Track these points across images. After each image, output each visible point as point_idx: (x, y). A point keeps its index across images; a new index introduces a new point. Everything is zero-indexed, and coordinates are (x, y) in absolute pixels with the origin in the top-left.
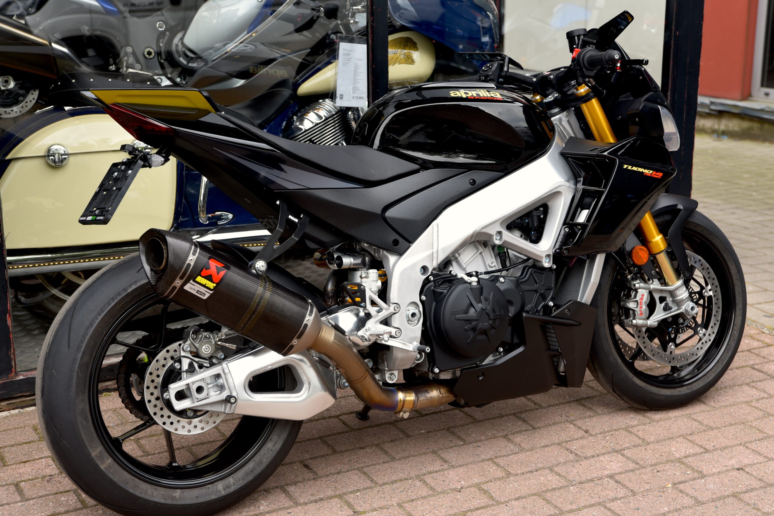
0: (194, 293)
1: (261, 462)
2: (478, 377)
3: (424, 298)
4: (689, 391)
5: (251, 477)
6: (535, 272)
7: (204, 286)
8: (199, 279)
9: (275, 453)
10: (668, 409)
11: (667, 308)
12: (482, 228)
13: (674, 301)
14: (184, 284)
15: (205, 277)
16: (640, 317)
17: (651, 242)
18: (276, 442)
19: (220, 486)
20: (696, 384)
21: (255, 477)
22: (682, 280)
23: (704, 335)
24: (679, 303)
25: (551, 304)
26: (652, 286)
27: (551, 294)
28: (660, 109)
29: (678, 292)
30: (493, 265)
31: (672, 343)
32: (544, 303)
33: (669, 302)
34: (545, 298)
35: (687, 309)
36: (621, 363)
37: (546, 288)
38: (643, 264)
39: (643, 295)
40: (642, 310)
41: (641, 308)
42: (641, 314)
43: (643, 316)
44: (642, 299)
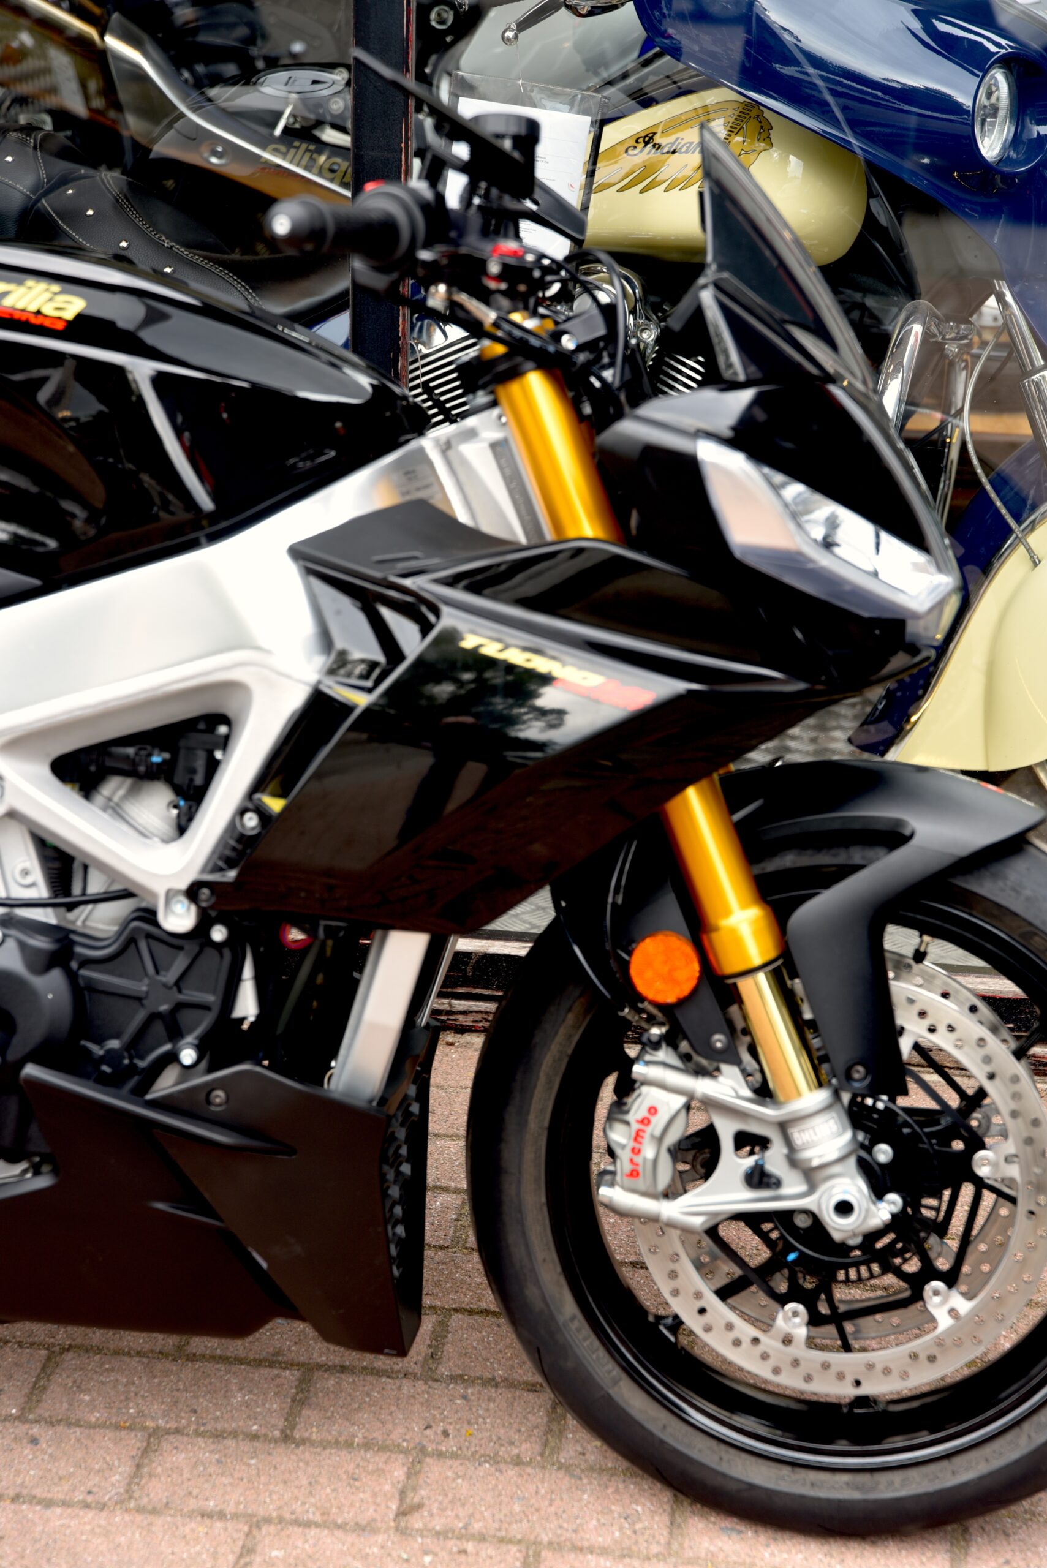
4: (856, 1495)
6: (148, 936)
11: (758, 1179)
13: (793, 1161)
16: (628, 1181)
17: (716, 929)
20: (897, 1477)
22: (822, 1096)
23: (952, 1312)
24: (812, 1176)
25: (188, 1056)
26: (703, 1086)
27: (205, 1022)
28: (709, 453)
29: (799, 1136)
30: (29, 880)
31: (800, 1308)
32: (168, 1047)
33: (774, 1160)
34: (175, 1034)
35: (822, 1204)
36: (573, 1318)
37: (182, 997)
38: (671, 999)
39: (653, 1110)
40: (638, 1159)
41: (636, 1151)
42: (634, 1174)
43: (641, 1183)
44: (645, 1121)
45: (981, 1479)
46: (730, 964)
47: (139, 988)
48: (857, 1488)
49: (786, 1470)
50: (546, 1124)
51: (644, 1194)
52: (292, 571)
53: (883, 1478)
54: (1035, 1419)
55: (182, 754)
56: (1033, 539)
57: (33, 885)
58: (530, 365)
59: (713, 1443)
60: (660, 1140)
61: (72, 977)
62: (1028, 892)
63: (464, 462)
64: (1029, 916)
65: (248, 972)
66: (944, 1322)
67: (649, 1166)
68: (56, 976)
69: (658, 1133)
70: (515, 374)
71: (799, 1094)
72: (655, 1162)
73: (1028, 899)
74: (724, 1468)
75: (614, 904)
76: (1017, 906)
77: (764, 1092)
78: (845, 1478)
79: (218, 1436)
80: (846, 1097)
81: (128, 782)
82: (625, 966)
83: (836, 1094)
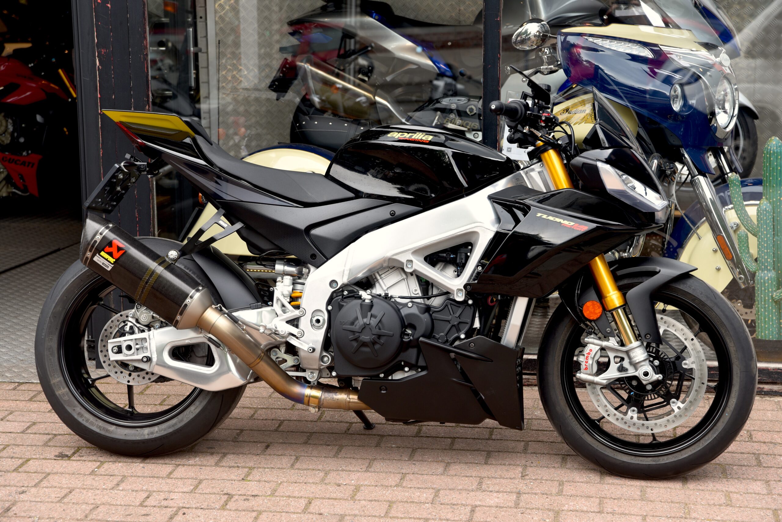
0: (101, 264)
1: (182, 420)
2: (381, 390)
3: (330, 308)
4: (654, 463)
5: (171, 430)
6: (451, 304)
7: (107, 260)
8: (102, 253)
9: (194, 415)
11: (621, 369)
12: (394, 255)
13: (631, 363)
14: (93, 256)
16: (585, 371)
17: (607, 297)
18: (197, 407)
19: (146, 431)
20: (665, 458)
21: (174, 431)
22: (638, 343)
23: (679, 408)
24: (635, 365)
25: (463, 336)
26: (605, 344)
27: (467, 327)
28: (600, 165)
29: (632, 354)
30: (416, 293)
31: (635, 409)
32: (457, 334)
33: (626, 364)
34: (459, 331)
35: (639, 373)
36: (570, 416)
37: (460, 320)
38: (595, 319)
39: (591, 350)
40: (587, 364)
41: (586, 362)
42: (586, 369)
43: (588, 371)
44: (589, 354)
45: (689, 456)
46: (611, 307)
47: (449, 318)
48: (654, 461)
49: (633, 457)
50: (560, 360)
51: (589, 375)
52: (488, 204)
53: (661, 458)
54: (704, 439)
55: (459, 254)
56: (699, 231)
57: (418, 294)
58: (550, 148)
59: (612, 450)
60: (593, 358)
61: (431, 315)
62: (693, 288)
63: (531, 177)
64: (694, 294)
65: (477, 315)
66: (676, 410)
67: (590, 366)
68: (427, 314)
69: (592, 356)
70: (546, 150)
71: (631, 342)
72: (592, 364)
73: (693, 289)
74: (615, 457)
75: (577, 294)
76: (690, 291)
77: (622, 344)
78: (650, 459)
79: (466, 463)
80: (645, 344)
81: (444, 264)
82: (581, 311)
83: (642, 343)
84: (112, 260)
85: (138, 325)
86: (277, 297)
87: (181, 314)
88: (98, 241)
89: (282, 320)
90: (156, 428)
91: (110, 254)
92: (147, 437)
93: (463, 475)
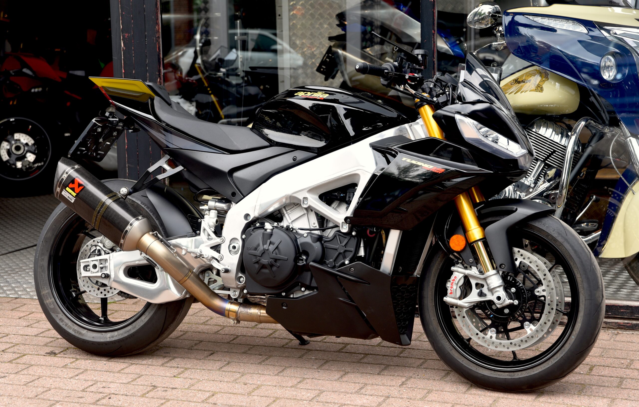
1: (135, 327)
2: (283, 306)
3: (244, 236)
4: (510, 377)
5: (126, 335)
6: (339, 235)
7: (70, 194)
8: (68, 189)
9: (143, 323)
10: (491, 390)
11: (481, 294)
12: (293, 193)
13: (488, 289)
14: (61, 191)
15: (71, 189)
16: (450, 295)
17: (469, 231)
18: (147, 316)
19: (109, 335)
20: (520, 373)
21: (128, 336)
22: (494, 272)
23: (531, 329)
24: (491, 290)
25: (347, 262)
26: (467, 272)
27: (351, 255)
28: (457, 117)
29: (489, 281)
30: (315, 226)
31: (495, 329)
32: (343, 261)
33: (485, 290)
34: (345, 258)
35: (493, 298)
36: (441, 334)
37: (347, 249)
38: (459, 250)
39: (455, 277)
40: (452, 289)
41: (452, 287)
42: (451, 293)
43: (453, 295)
44: (454, 280)
45: (539, 372)
46: (472, 239)
47: (336, 247)
48: (510, 376)
49: (493, 372)
50: (434, 286)
51: (454, 298)
52: (370, 150)
53: (516, 373)
54: (553, 358)
55: (348, 193)
57: (316, 226)
58: (425, 103)
59: (475, 365)
60: (457, 284)
61: (322, 245)
62: (547, 225)
63: (415, 129)
64: (547, 231)
65: (362, 245)
66: (529, 332)
67: (455, 290)
68: (318, 243)
69: (456, 283)
70: (422, 105)
71: (488, 271)
72: (456, 289)
73: (547, 227)
74: (477, 371)
75: (446, 228)
76: (544, 228)
77: (481, 272)
78: (507, 373)
80: (501, 273)
81: (339, 202)
82: (449, 242)
83: (498, 272)
84: (74, 194)
85: (104, 249)
86: (204, 227)
87: (123, 238)
88: (65, 179)
89: (207, 246)
90: (116, 333)
91: (73, 189)
92: (108, 340)
93: (352, 381)
